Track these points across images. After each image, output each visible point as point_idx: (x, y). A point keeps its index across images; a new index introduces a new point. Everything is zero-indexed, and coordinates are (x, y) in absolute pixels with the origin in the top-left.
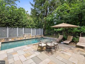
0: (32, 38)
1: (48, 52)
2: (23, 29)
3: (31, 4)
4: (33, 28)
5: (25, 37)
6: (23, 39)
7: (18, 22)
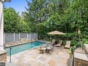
0: (28, 42)
1: (48, 54)
2: (20, 34)
3: (26, 9)
4: (29, 33)
5: (21, 41)
6: (20, 44)
7: (15, 28)
